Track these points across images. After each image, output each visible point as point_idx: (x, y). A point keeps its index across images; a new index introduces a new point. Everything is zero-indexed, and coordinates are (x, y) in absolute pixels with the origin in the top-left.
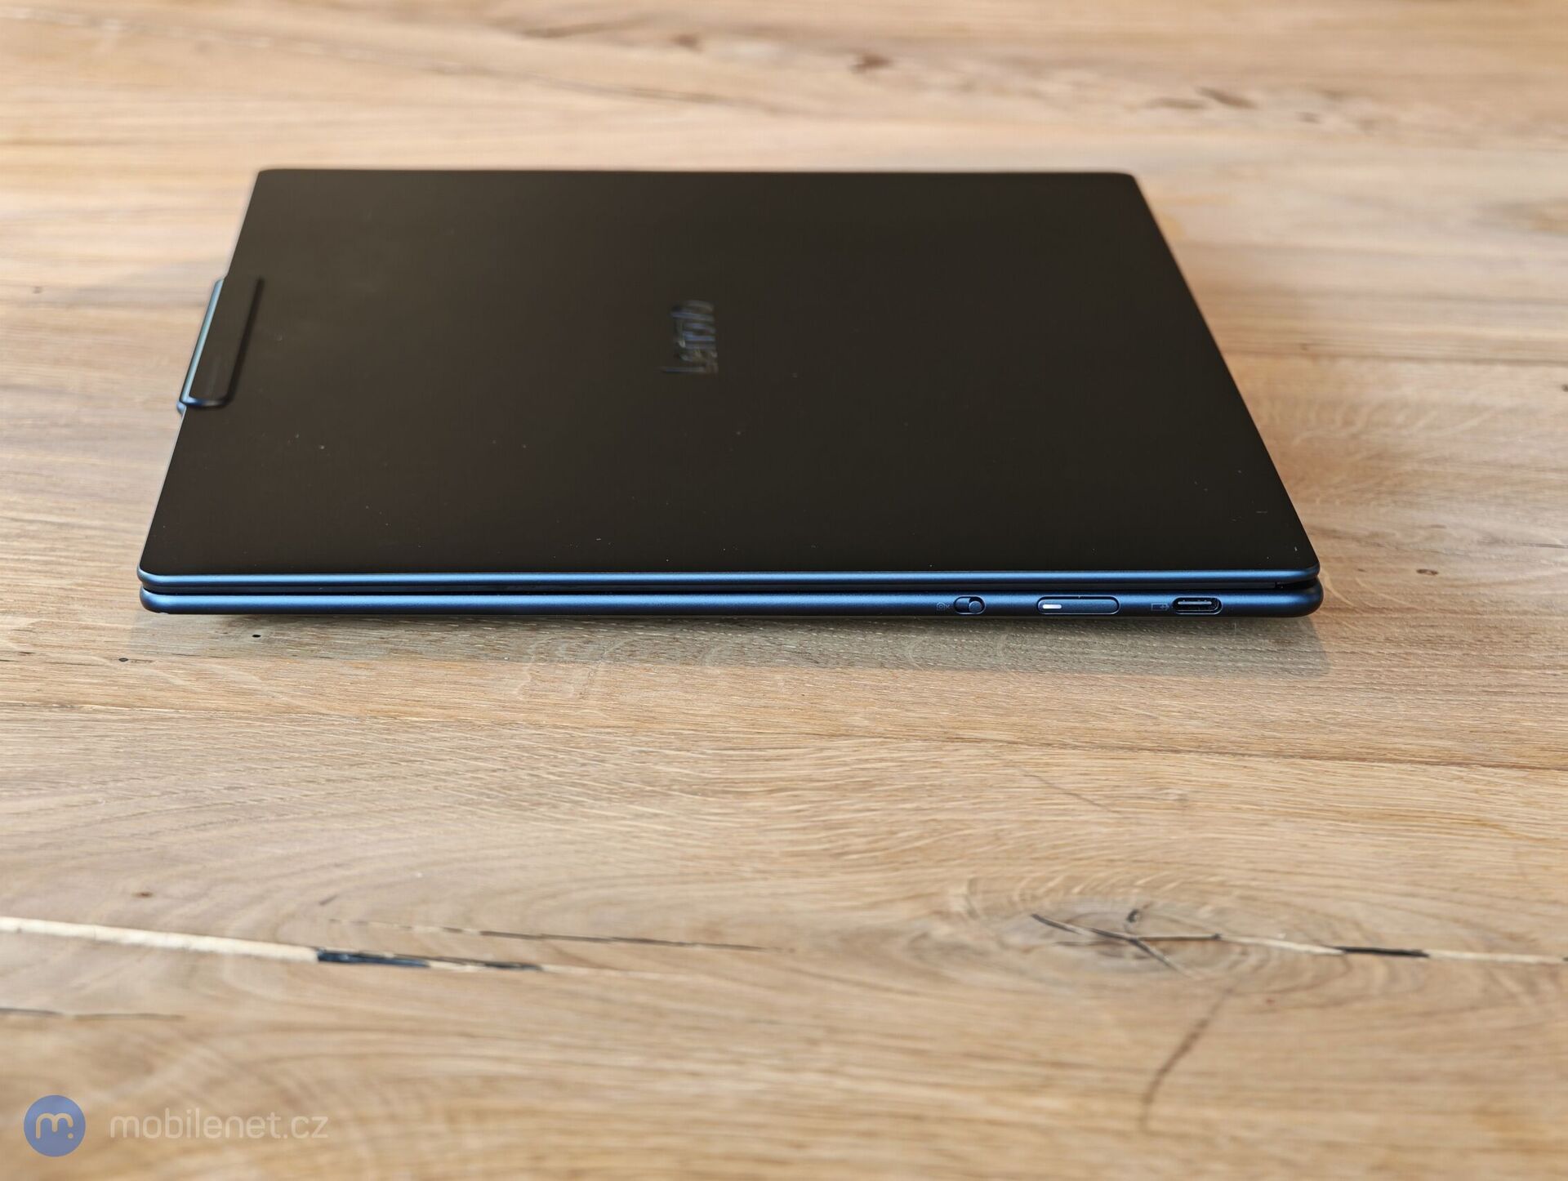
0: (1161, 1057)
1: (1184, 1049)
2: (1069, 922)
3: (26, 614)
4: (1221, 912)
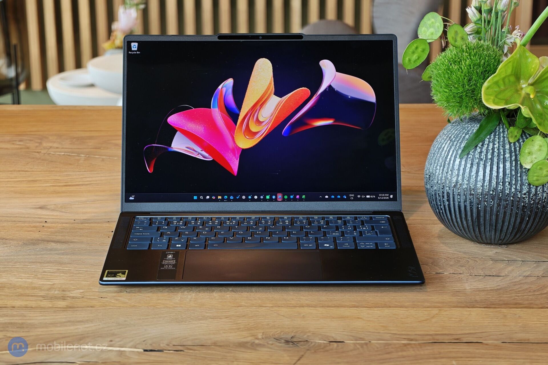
0: (294, 361)
1: (299, 360)
2: (280, 339)
3: (82, 289)
4: (308, 336)
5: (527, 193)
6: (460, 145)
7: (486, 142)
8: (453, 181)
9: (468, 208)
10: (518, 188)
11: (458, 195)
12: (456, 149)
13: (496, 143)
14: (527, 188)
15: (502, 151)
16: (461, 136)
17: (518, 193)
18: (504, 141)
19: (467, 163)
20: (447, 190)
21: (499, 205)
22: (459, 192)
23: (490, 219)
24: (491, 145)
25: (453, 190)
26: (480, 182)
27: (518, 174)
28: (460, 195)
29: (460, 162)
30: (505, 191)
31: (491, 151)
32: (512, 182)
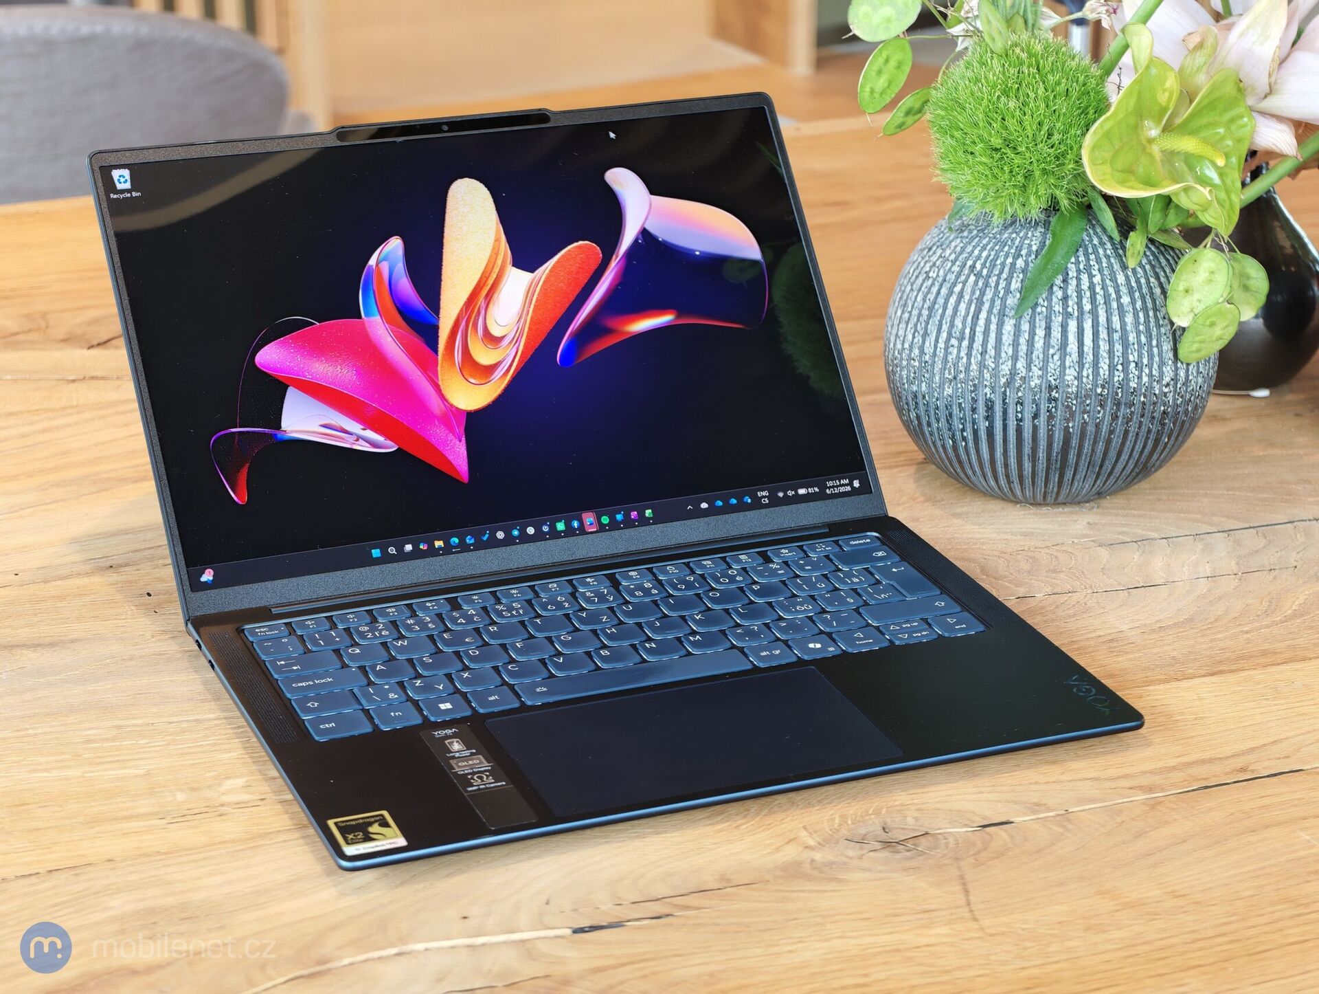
0: (962, 897)
1: (966, 891)
2: (862, 838)
5: (1172, 382)
6: (1009, 284)
7: (1073, 273)
8: (1002, 373)
9: (1042, 433)
10: (1154, 372)
11: (1018, 402)
12: (1001, 296)
13: (1094, 273)
14: (1171, 372)
15: (1111, 290)
16: (1003, 264)
17: (1156, 383)
18: (1110, 266)
19: (1035, 326)
20: (986, 394)
21: (1115, 417)
22: (1019, 398)
23: (1093, 450)
24: (1085, 277)
25: (1004, 393)
26: (1072, 369)
27: (1151, 340)
28: (1022, 404)
29: (1015, 325)
30: (1128, 384)
31: (1088, 294)
32: (1142, 363)
